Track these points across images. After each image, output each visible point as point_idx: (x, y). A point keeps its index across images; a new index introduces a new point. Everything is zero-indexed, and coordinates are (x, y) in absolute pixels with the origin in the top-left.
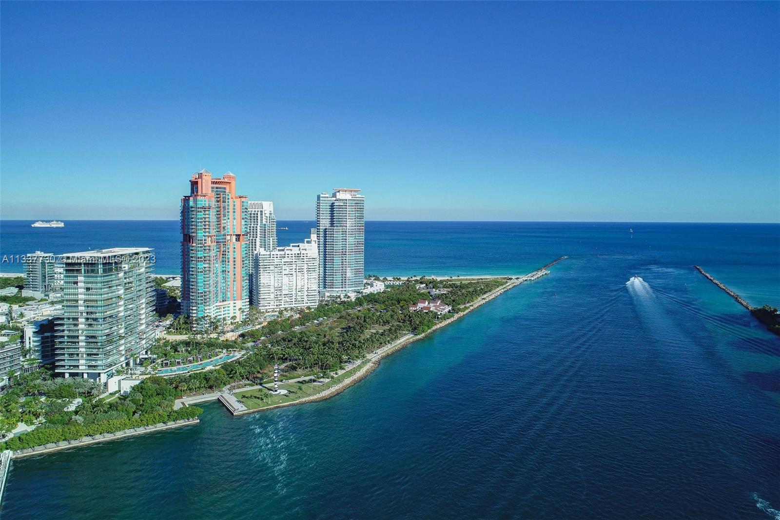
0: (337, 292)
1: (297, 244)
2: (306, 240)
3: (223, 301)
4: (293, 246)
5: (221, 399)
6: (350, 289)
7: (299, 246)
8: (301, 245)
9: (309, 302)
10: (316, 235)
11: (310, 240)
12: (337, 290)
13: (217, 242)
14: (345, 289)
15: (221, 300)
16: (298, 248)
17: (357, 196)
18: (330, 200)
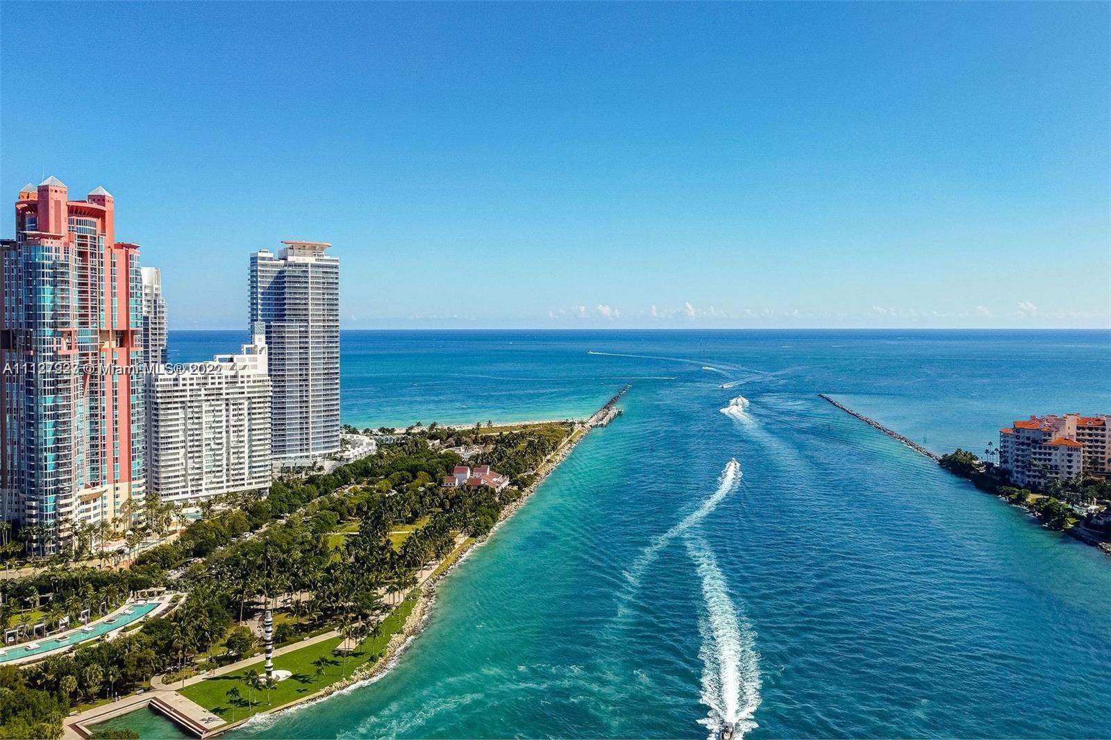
0: (293, 458)
1: (229, 356)
2: (246, 346)
3: (94, 485)
4: (221, 360)
5: (157, 705)
6: (317, 453)
7: (231, 360)
8: (236, 357)
9: (254, 481)
10: (263, 337)
11: (252, 346)
12: (293, 455)
13: (81, 348)
14: (307, 454)
15: (89, 483)
16: (231, 364)
17: (325, 258)
18: (276, 266)
